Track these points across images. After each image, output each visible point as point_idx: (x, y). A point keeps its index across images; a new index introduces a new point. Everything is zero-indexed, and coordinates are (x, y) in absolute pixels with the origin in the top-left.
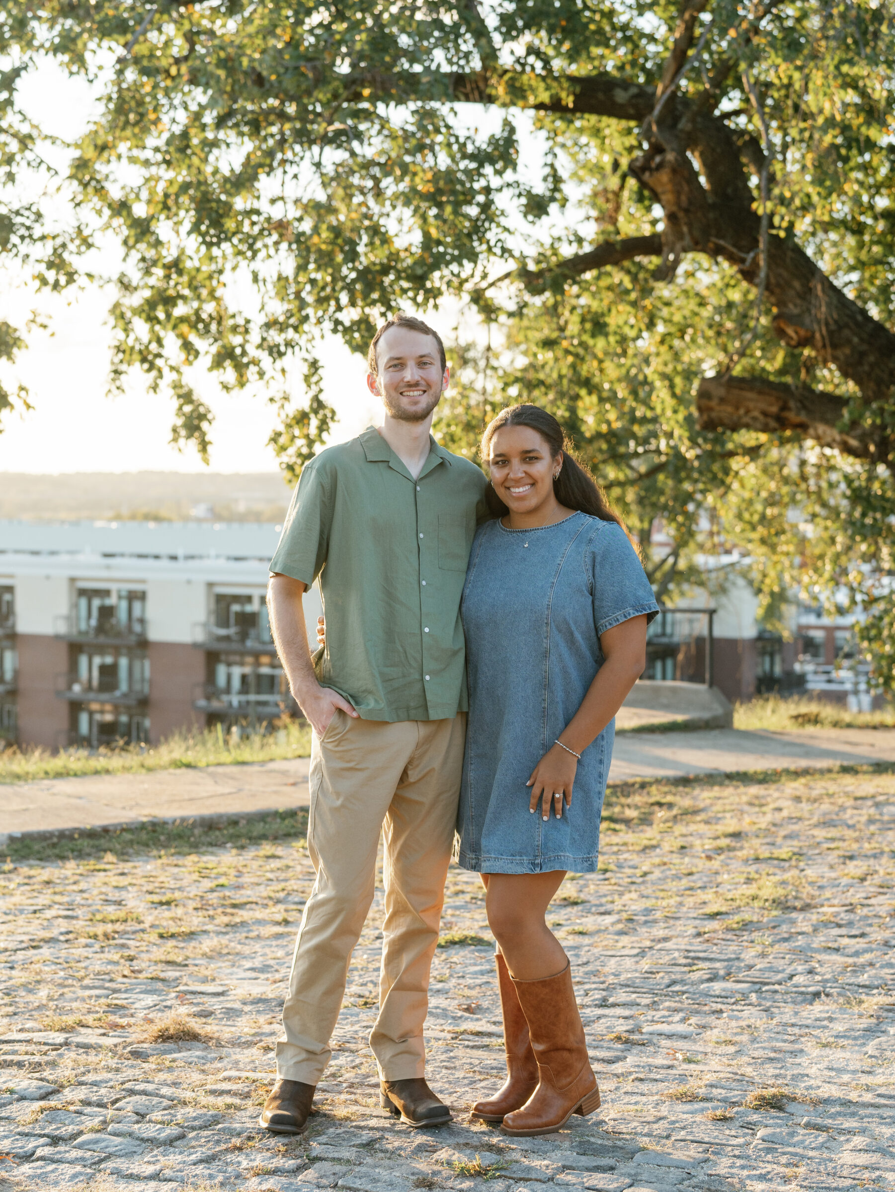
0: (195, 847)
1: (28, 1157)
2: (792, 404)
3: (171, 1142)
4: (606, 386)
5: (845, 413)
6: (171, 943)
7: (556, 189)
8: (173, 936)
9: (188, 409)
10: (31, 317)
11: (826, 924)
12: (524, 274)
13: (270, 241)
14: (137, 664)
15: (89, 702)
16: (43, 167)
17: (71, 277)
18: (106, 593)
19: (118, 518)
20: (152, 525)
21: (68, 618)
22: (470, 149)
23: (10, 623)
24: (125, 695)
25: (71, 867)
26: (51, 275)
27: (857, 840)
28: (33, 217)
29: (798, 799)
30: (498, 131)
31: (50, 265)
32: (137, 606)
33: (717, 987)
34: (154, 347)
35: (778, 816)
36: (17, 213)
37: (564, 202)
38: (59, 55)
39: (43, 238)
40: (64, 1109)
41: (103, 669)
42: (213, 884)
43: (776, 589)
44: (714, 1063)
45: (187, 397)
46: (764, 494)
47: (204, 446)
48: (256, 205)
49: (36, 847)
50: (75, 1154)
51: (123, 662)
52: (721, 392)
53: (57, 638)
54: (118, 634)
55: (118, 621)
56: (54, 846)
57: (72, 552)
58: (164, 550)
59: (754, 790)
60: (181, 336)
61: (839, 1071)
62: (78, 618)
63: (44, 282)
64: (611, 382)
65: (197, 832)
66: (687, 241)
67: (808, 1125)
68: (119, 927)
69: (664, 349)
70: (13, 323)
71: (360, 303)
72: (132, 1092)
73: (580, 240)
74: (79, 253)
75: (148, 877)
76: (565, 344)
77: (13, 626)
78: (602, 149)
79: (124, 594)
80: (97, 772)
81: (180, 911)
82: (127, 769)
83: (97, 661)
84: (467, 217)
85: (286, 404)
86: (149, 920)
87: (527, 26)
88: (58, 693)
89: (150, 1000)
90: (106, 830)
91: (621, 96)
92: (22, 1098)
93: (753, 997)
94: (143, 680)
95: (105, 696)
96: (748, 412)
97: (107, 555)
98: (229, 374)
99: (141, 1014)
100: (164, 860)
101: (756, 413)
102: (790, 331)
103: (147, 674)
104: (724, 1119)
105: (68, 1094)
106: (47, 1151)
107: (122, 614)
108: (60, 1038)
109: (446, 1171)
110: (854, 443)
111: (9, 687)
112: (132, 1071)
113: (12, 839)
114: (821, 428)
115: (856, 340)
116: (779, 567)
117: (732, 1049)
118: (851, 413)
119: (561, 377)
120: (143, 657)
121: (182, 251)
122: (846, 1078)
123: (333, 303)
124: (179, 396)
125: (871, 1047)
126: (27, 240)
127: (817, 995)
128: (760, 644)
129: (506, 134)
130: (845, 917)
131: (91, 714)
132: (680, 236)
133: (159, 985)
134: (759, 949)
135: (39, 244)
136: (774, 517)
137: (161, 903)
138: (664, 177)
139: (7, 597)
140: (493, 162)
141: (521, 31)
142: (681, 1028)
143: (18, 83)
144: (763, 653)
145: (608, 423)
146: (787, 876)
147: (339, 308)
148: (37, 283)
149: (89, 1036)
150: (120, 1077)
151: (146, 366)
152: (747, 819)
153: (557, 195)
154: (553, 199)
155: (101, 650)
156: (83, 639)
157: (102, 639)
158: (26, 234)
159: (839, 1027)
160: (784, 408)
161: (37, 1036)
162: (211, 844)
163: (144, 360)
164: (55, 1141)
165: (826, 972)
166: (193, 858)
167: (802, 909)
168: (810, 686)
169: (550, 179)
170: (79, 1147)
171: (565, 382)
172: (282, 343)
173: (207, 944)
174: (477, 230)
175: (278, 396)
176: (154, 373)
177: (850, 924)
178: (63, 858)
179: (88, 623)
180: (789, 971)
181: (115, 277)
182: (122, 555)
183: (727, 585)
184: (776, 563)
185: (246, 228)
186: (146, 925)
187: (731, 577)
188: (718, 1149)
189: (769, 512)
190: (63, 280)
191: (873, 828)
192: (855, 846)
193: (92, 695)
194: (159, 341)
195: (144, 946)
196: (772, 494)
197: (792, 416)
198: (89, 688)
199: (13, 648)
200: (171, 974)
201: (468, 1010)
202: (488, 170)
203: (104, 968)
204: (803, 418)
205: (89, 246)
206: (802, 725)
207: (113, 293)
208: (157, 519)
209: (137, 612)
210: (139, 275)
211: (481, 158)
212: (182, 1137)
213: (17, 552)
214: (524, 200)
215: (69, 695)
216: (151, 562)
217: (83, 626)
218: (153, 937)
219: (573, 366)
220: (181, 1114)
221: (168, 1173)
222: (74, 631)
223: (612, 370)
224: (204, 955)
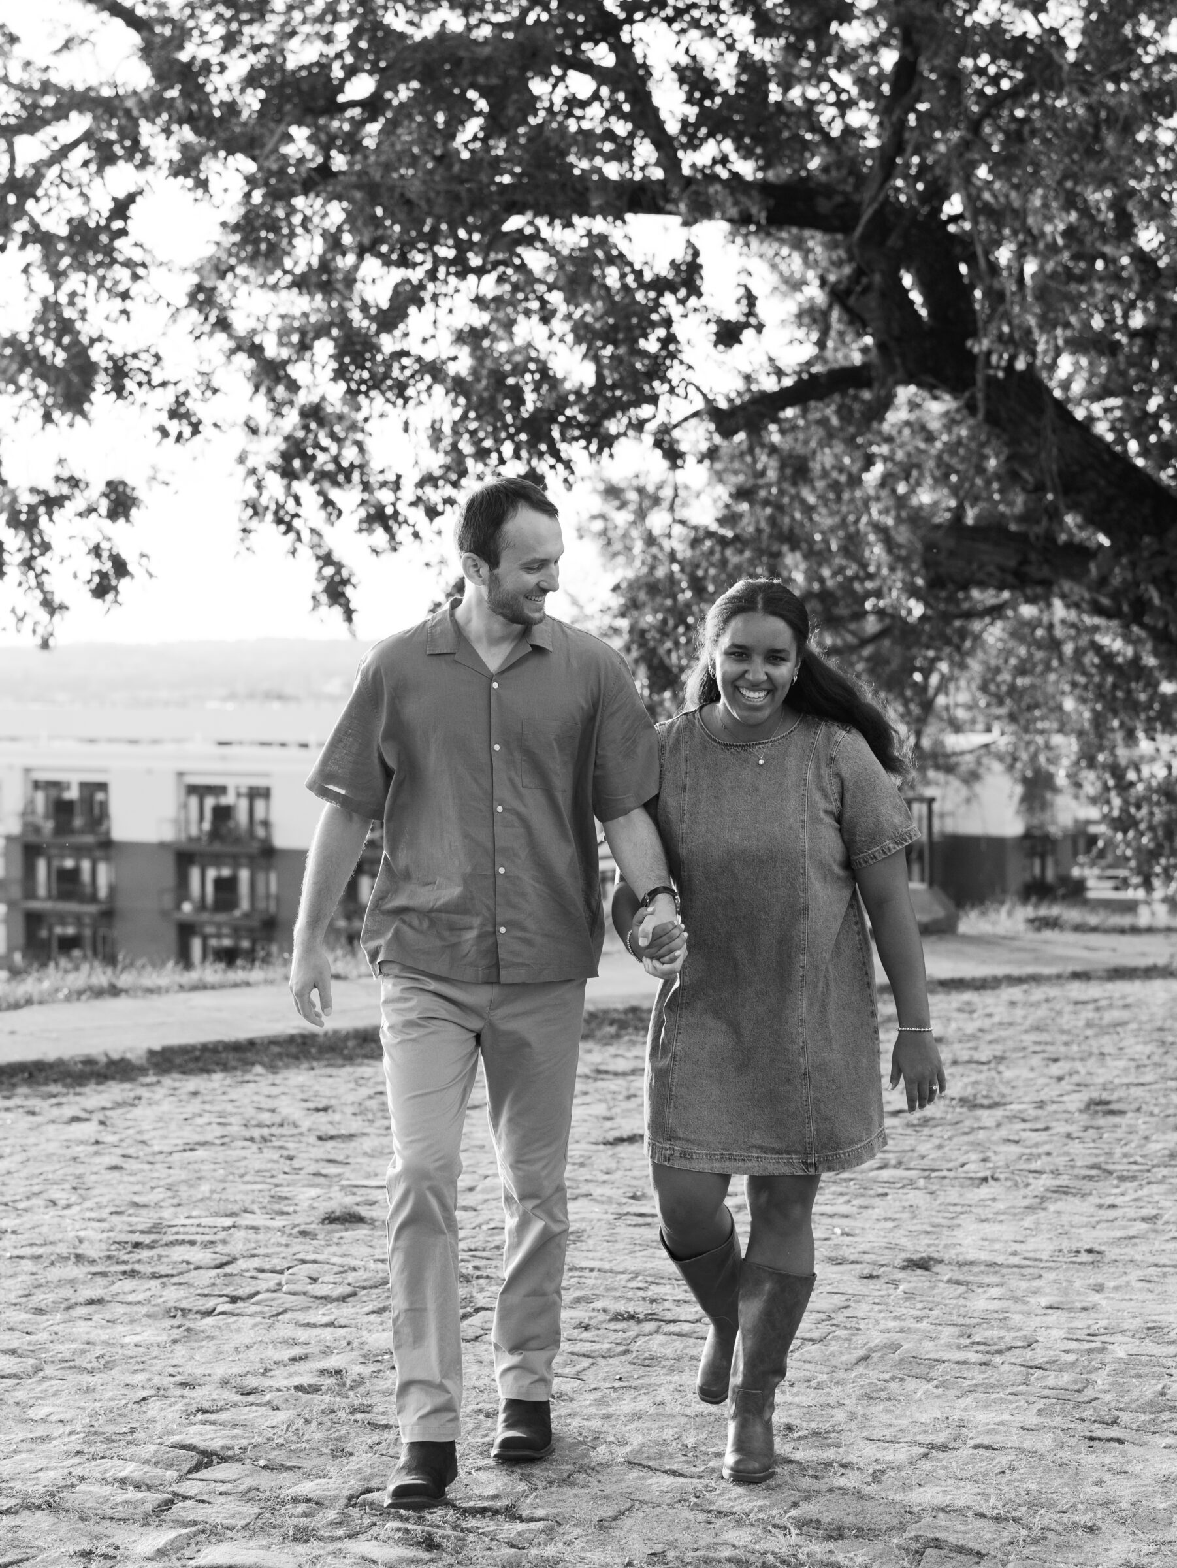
0: (350, 1059)
1: (209, 1313)
2: (1033, 556)
3: (343, 1299)
4: (818, 537)
5: (1093, 568)
6: (330, 1144)
7: (751, 313)
8: (332, 1138)
9: (329, 571)
10: (151, 473)
11: (1012, 1118)
12: (713, 412)
13: (422, 386)
14: (261, 877)
15: (203, 924)
16: (163, 303)
17: (196, 429)
18: (221, 790)
19: (232, 696)
20: (276, 705)
21: (176, 821)
22: (648, 277)
23: (103, 828)
24: (246, 916)
25: (218, 1079)
26: (173, 427)
27: (1066, 1044)
28: (153, 360)
29: (1013, 1004)
30: (681, 254)
31: (173, 414)
32: (260, 805)
33: (885, 1174)
34: (291, 506)
35: (987, 1023)
36: (135, 356)
37: (760, 328)
38: (181, 178)
39: (164, 384)
40: (241, 1274)
41: (219, 883)
42: (371, 1092)
43: (1029, 774)
44: (871, 1236)
45: (327, 559)
46: (1013, 661)
47: (349, 614)
48: (405, 345)
49: (178, 1061)
50: (254, 1309)
51: (244, 875)
52: (951, 543)
53: (162, 846)
54: (237, 840)
55: (237, 825)
56: (197, 1059)
57: (179, 741)
58: (291, 737)
59: (968, 996)
60: (321, 493)
61: (992, 1241)
62: (187, 821)
63: (165, 433)
64: (823, 533)
65: (351, 1044)
66: (900, 373)
67: (949, 1281)
68: (274, 1130)
69: (884, 493)
70: (130, 482)
71: (524, 454)
72: (304, 1262)
73: (779, 373)
74: (204, 400)
75: (302, 1088)
76: (763, 493)
77: (108, 832)
78: (806, 263)
79: (244, 790)
80: (236, 985)
81: (337, 1117)
82: (268, 982)
83: (211, 873)
84: (644, 354)
85: (445, 570)
86: (305, 1124)
87: (711, 134)
88: (164, 914)
89: (313, 1192)
90: (251, 1043)
91: (824, 206)
92: (198, 1268)
93: (921, 1183)
94: (268, 896)
95: (221, 917)
96: (981, 566)
97: (221, 744)
98: (379, 536)
99: (306, 1204)
100: (317, 1072)
101: (991, 569)
102: (1025, 474)
103: (273, 888)
104: (871, 1277)
105: (242, 1264)
106: (228, 1307)
107: (242, 816)
108: (228, 1222)
109: (602, 1317)
110: (1105, 601)
111: (104, 907)
112: (302, 1248)
113: (151, 1053)
114: (1067, 586)
115: (1102, 483)
116: (1032, 749)
117: (890, 1224)
118: (1098, 567)
119: (759, 531)
120: (268, 869)
121: (323, 398)
122: (997, 1246)
123: (494, 456)
124: (318, 558)
125: (1029, 1221)
126: (146, 387)
127: (985, 1179)
128: (1027, 843)
129: (689, 258)
130: (1032, 1112)
131: (205, 939)
132: (892, 369)
133: (321, 1180)
134: (937, 1141)
135: (160, 390)
136: (1025, 690)
137: (318, 1110)
138: (872, 301)
139: (100, 796)
140: (674, 291)
141: (704, 140)
142: (844, 1209)
143: (133, 210)
144: (1031, 854)
145: (822, 580)
146: (982, 1077)
147: (502, 461)
148: (158, 435)
149: (259, 1219)
150: (291, 1250)
151: (283, 528)
152: (953, 1025)
153: (753, 321)
154: (747, 325)
155: (217, 860)
156: (194, 847)
157: (217, 847)
158: (144, 379)
159: (1001, 1206)
160: (1024, 561)
161: (204, 1221)
162: (366, 1057)
163: (279, 521)
164: (234, 1299)
165: (999, 1160)
166: (348, 1069)
167: (990, 1107)
168: (1091, 895)
169: (744, 302)
170: (258, 1303)
171: (765, 536)
172: (439, 501)
173: (367, 1144)
174: (657, 370)
175: (434, 561)
176: (292, 536)
177: (1036, 1119)
178: (207, 1071)
179: (199, 826)
180: (962, 1160)
181: (242, 420)
182: (241, 743)
183: (982, 771)
184: (1028, 743)
185: (396, 372)
186: (304, 1129)
187: (985, 760)
188: (859, 1298)
189: (1021, 682)
190: (187, 431)
191: (1089, 1032)
192: (1063, 1049)
193: (205, 916)
194: (297, 500)
195: (303, 1146)
196: (1022, 661)
197: (1033, 571)
198: (202, 906)
199: (107, 859)
200: (332, 1170)
201: (634, 1197)
202: (668, 299)
203: (264, 1166)
204: (1046, 572)
205: (215, 391)
206: (1039, 929)
207: (240, 438)
208: (280, 697)
209: (260, 813)
210: (269, 416)
211: (661, 285)
212: (354, 1294)
213: (111, 740)
214: (713, 328)
215: (177, 916)
216: (276, 751)
217: (194, 831)
218: (312, 1139)
219: (772, 520)
220: (351, 1277)
221: (342, 1321)
222: (183, 837)
223: (824, 519)
224: (365, 1154)
